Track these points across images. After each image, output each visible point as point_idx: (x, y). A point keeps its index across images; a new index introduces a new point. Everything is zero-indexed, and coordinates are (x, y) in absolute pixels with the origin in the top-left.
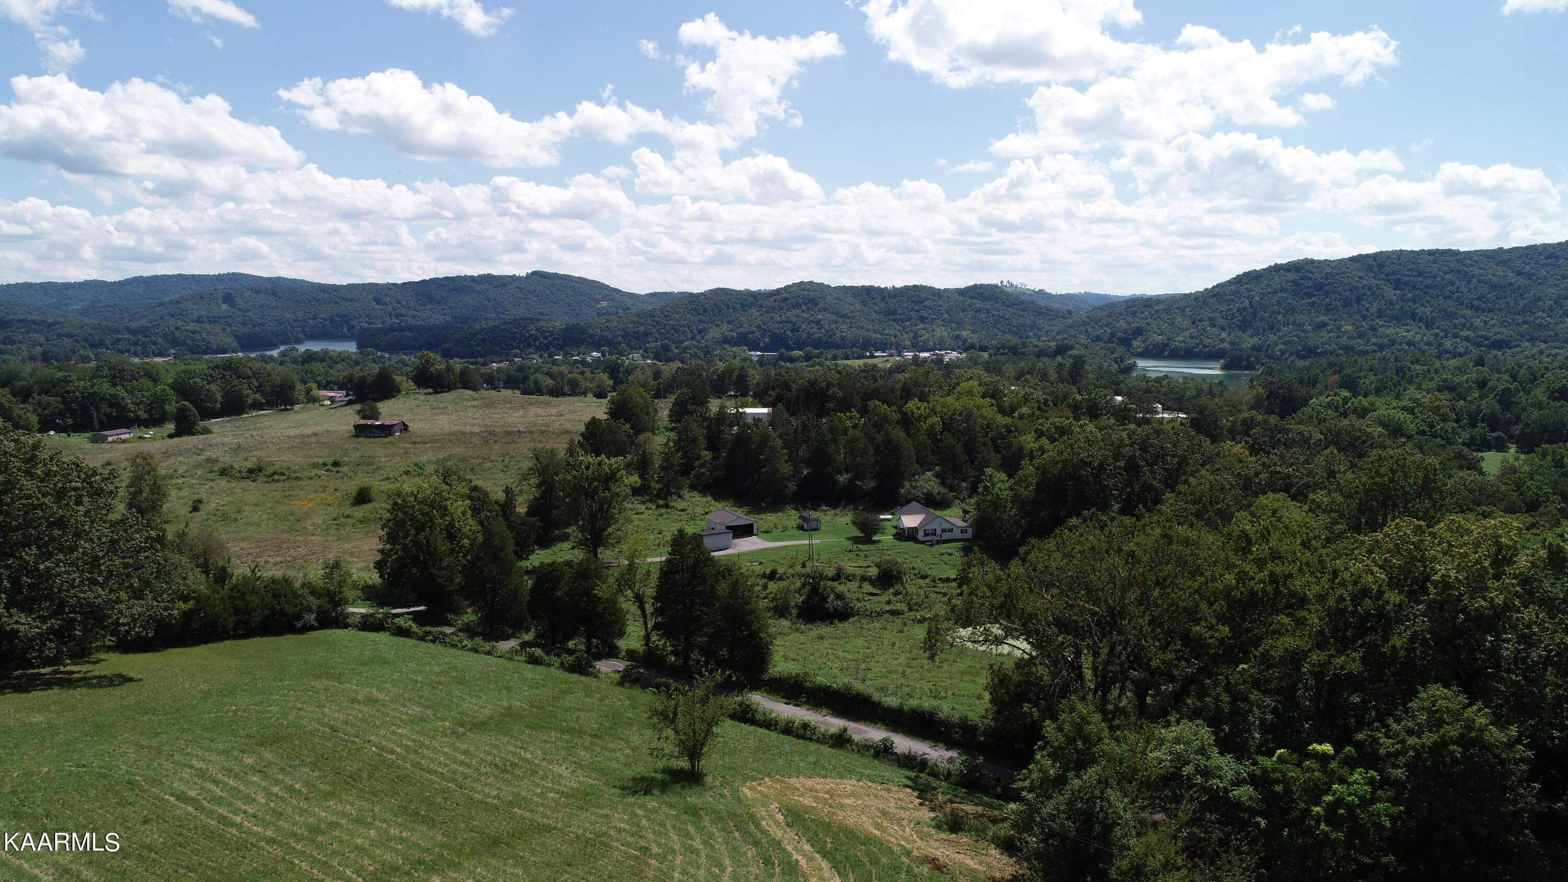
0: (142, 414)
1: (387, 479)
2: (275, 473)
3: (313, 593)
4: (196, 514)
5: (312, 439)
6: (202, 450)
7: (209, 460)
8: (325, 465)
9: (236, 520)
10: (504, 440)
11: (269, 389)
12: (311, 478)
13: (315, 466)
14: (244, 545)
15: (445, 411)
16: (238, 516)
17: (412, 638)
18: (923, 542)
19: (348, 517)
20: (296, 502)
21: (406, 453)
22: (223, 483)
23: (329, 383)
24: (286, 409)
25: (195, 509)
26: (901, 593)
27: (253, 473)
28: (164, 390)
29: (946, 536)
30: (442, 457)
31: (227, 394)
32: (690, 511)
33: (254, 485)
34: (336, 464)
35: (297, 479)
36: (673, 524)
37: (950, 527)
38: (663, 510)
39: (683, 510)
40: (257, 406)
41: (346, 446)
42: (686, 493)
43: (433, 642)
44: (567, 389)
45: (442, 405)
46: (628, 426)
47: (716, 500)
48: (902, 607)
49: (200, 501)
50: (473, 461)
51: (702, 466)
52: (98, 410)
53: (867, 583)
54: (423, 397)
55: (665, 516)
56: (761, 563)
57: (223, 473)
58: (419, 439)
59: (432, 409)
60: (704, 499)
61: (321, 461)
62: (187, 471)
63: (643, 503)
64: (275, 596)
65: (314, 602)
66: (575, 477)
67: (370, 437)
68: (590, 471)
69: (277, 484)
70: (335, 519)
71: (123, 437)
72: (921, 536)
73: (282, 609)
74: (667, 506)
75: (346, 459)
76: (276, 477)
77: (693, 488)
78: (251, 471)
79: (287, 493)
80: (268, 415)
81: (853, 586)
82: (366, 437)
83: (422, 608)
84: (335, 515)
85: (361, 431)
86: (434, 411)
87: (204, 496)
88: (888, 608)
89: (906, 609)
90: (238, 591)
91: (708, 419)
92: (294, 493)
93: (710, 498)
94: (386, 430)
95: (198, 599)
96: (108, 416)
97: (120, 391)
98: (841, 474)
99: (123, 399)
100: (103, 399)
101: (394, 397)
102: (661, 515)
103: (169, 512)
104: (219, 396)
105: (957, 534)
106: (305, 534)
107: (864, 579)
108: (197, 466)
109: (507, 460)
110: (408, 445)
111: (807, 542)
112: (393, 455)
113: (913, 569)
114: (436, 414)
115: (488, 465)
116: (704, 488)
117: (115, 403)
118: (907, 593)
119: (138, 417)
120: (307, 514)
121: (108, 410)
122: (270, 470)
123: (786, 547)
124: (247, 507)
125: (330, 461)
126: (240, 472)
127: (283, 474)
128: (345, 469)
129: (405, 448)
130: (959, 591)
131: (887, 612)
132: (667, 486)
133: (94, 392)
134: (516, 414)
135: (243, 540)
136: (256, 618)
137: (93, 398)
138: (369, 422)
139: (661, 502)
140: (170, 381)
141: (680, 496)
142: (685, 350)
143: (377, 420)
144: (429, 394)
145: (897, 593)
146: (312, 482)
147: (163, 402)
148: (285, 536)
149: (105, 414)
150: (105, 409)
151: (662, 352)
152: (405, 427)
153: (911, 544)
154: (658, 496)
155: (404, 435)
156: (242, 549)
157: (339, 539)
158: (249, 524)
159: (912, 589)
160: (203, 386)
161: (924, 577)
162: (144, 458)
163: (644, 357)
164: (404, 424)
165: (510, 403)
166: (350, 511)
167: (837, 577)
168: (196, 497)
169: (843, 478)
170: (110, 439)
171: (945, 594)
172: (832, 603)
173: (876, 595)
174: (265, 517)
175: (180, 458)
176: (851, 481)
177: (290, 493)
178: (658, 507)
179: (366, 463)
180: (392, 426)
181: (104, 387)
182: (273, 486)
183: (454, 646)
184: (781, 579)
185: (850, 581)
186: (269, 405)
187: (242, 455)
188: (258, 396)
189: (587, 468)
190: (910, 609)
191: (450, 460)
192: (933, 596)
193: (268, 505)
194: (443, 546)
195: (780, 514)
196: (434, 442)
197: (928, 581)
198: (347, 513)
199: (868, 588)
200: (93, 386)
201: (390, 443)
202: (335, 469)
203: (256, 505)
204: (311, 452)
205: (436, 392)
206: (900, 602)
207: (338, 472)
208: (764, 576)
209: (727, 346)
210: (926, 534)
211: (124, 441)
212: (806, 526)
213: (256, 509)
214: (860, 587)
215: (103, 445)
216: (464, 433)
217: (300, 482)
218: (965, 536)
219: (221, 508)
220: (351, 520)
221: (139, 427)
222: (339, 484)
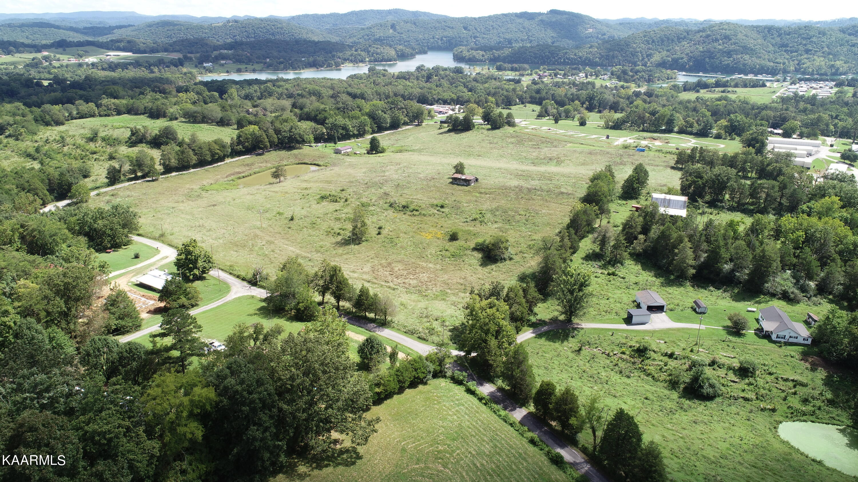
1: (467, 222)
2: (414, 210)
3: (432, 361)
4: (379, 236)
5: (431, 183)
6: (382, 184)
7: (385, 193)
8: (437, 205)
9: (396, 244)
10: (527, 197)
11: (411, 114)
12: (430, 215)
13: (432, 206)
14: (400, 266)
15: (497, 145)
16: (397, 241)
17: (475, 397)
18: (775, 342)
19: (447, 250)
20: (424, 234)
21: (476, 201)
22: (390, 213)
24: (418, 125)
25: (379, 234)
26: (752, 384)
28: (365, 120)
29: (791, 340)
30: (494, 207)
31: (392, 118)
33: (405, 217)
34: (442, 206)
35: (424, 215)
36: (616, 291)
37: (796, 335)
38: (611, 277)
39: (624, 278)
40: (405, 124)
41: (447, 191)
42: (626, 262)
46: (597, 208)
47: (644, 269)
48: (751, 395)
49: (380, 228)
50: (510, 213)
51: (637, 244)
52: (338, 132)
53: (731, 371)
54: (486, 132)
55: (612, 282)
56: (665, 342)
57: (391, 205)
58: (483, 191)
59: (490, 143)
60: (636, 267)
61: (435, 202)
62: (376, 201)
63: (600, 267)
64: (416, 370)
65: (432, 367)
66: (564, 280)
67: (459, 187)
69: (415, 218)
70: (441, 251)
71: (348, 151)
72: (774, 337)
73: (418, 375)
74: (613, 274)
75: (447, 202)
76: (414, 212)
77: (631, 257)
78: (404, 207)
80: (410, 128)
81: (722, 372)
82: (457, 187)
84: (441, 247)
85: (455, 181)
86: (491, 145)
87: (383, 223)
88: (742, 395)
89: (754, 397)
90: (400, 369)
92: (422, 226)
93: (639, 267)
94: (467, 182)
95: (384, 385)
97: (347, 122)
98: (726, 263)
99: (348, 125)
100: (340, 127)
101: (471, 130)
102: (610, 281)
103: (368, 233)
104: (389, 121)
105: (800, 340)
106: (427, 262)
107: (730, 368)
108: (380, 198)
110: (478, 195)
111: (696, 326)
112: (470, 201)
113: (764, 365)
114: (491, 148)
115: (517, 217)
116: (637, 257)
117: (344, 128)
118: (756, 386)
119: (354, 134)
120: (428, 245)
121: (342, 132)
122: (412, 207)
123: (683, 329)
124: (401, 235)
125: (439, 202)
126: (399, 206)
127: (417, 210)
128: (446, 210)
129: (476, 196)
130: (793, 390)
131: (742, 397)
132: (615, 256)
133: (336, 123)
135: (399, 262)
136: (407, 381)
137: (336, 126)
138: (459, 176)
139: (611, 269)
141: (622, 265)
142: (637, 72)
143: (463, 174)
144: (488, 130)
145: (750, 384)
146: (431, 218)
147: (365, 125)
148: (418, 261)
149: (340, 134)
151: (622, 75)
152: (476, 179)
153: (765, 341)
154: (609, 263)
155: (476, 186)
157: (442, 269)
158: (402, 248)
159: (761, 382)
160: (382, 115)
161: (770, 374)
163: (610, 79)
166: (448, 246)
167: (713, 363)
168: (380, 223)
169: (727, 267)
170: (342, 152)
171: (783, 391)
172: (707, 390)
173: (736, 382)
174: (409, 243)
175: (373, 190)
176: (733, 271)
177: (420, 225)
178: (609, 274)
179: (457, 207)
180: (470, 180)
182: (413, 219)
184: (676, 359)
185: (721, 368)
186: (411, 123)
187: (400, 192)
188: (406, 119)
189: (571, 276)
190: (757, 398)
191: (498, 210)
192: (775, 390)
193: (411, 234)
195: (682, 288)
196: (490, 193)
197: (773, 377)
198: (446, 248)
199: (731, 376)
200: (336, 120)
201: (469, 191)
202: (442, 210)
203: (405, 233)
204: (431, 194)
205: (493, 129)
206: (752, 391)
207: (443, 212)
208: (666, 355)
209: (664, 70)
210: (778, 337)
211: (348, 155)
212: (697, 309)
213: (405, 236)
214: (726, 374)
215: (340, 156)
216: (506, 188)
217: (425, 218)
218: (806, 342)
219: (390, 233)
220: (448, 254)
221: (354, 138)
222: (442, 222)
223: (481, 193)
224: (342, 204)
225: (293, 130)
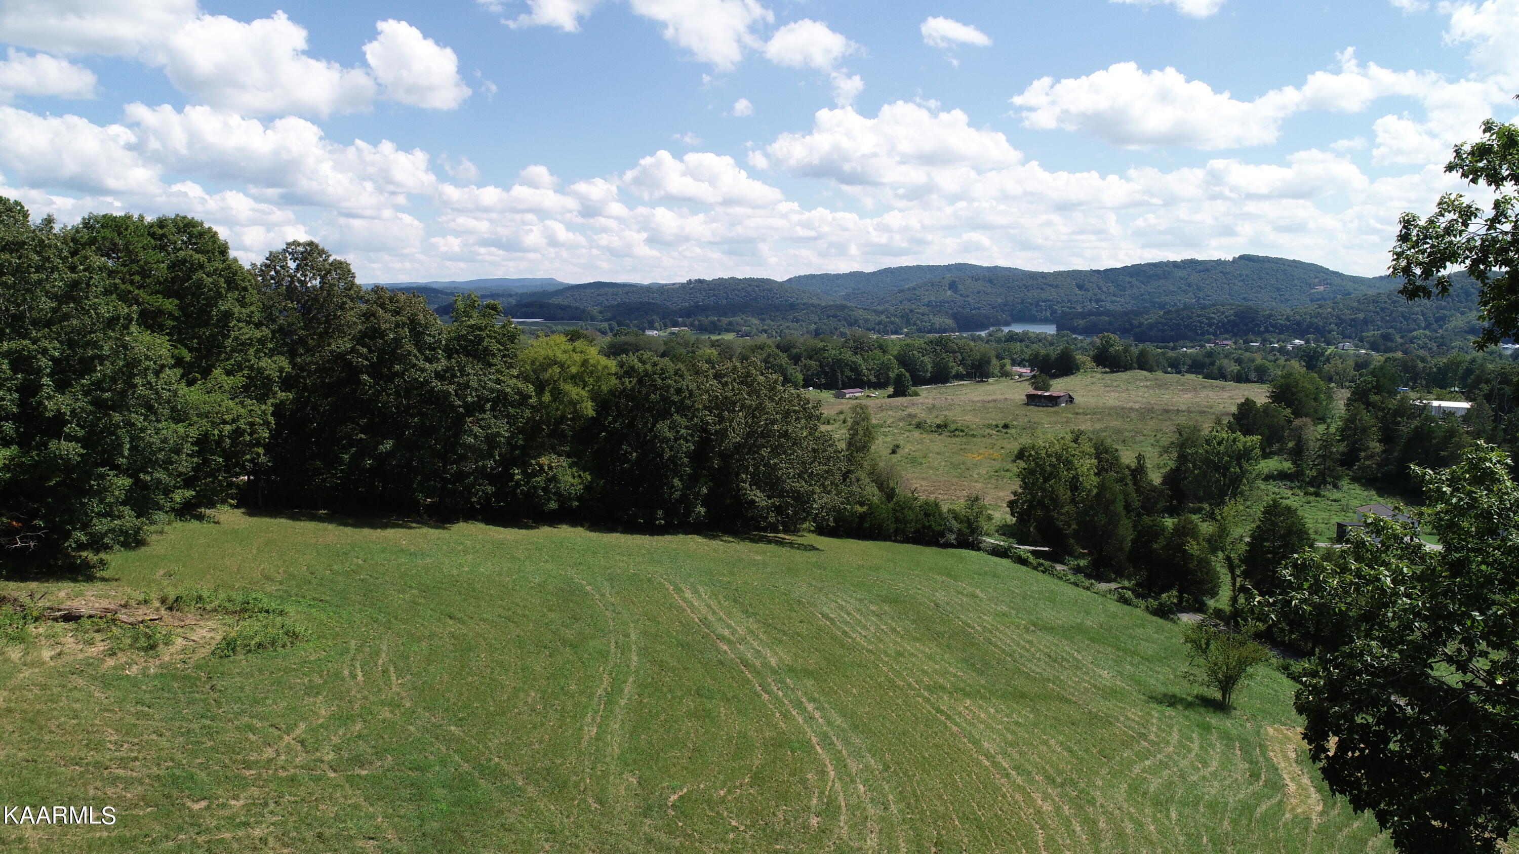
0: (873, 379)
2: (957, 430)
3: (956, 517)
4: (893, 455)
5: (991, 405)
6: (906, 407)
7: (910, 415)
8: (997, 426)
9: (921, 463)
10: (1160, 417)
11: (969, 362)
12: (984, 437)
13: (989, 426)
14: (924, 483)
15: (1117, 388)
16: (924, 461)
17: (1028, 566)
19: (1007, 471)
20: (969, 455)
21: (1067, 422)
22: (916, 434)
23: (1024, 360)
24: (982, 381)
25: (894, 452)
27: (940, 428)
28: (890, 360)
30: (1098, 428)
31: (936, 365)
32: (1344, 502)
33: (940, 437)
34: (1006, 426)
35: (974, 436)
36: (1319, 513)
38: (1312, 498)
39: (1335, 501)
40: (959, 377)
41: (1017, 412)
42: (1345, 483)
43: (1044, 572)
44: (1253, 376)
45: (1115, 384)
46: (1289, 410)
47: (1379, 494)
49: (898, 447)
50: (1127, 433)
51: (1368, 458)
52: (842, 372)
54: (1099, 376)
55: (1313, 504)
57: (918, 426)
58: (1081, 411)
59: (1106, 386)
60: (1366, 493)
61: (994, 423)
62: (893, 422)
63: (1291, 488)
64: (926, 515)
65: (955, 525)
66: (1207, 452)
67: (1039, 406)
68: (1222, 448)
69: (957, 439)
70: (996, 472)
71: (857, 395)
73: (930, 526)
74: (1317, 494)
75: (1015, 423)
76: (957, 433)
77: (1354, 480)
78: (939, 426)
79: (963, 447)
80: (967, 385)
82: (1036, 405)
83: (1047, 549)
84: (997, 468)
85: (1032, 400)
86: (1107, 389)
87: (902, 443)
90: (899, 506)
91: (1384, 409)
92: (969, 447)
93: (1373, 492)
94: (1053, 401)
95: (870, 506)
96: (849, 378)
97: (859, 359)
99: (860, 365)
100: (847, 365)
101: (1073, 374)
102: (1309, 503)
103: (876, 452)
104: (929, 367)
106: (971, 481)
108: (900, 420)
109: (1159, 435)
110: (1071, 416)
112: (1056, 423)
114: (1108, 392)
116: (1368, 481)
117: (855, 369)
119: (869, 380)
120: (976, 465)
121: (849, 373)
122: (953, 427)
124: (931, 455)
125: (1001, 423)
126: (931, 426)
127: (962, 431)
128: (1013, 431)
129: (1067, 417)
132: (1322, 474)
133: (841, 359)
134: (1185, 396)
135: (923, 479)
136: (911, 529)
137: (839, 364)
138: (1040, 393)
139: (1312, 490)
140: (895, 353)
141: (1335, 486)
143: (1046, 391)
144: (1106, 372)
146: (984, 439)
147: (888, 369)
148: (956, 480)
149: (847, 376)
150: (848, 373)
152: (1071, 399)
154: (1310, 484)
155: (1070, 406)
156: (921, 486)
157: (996, 488)
158: (930, 468)
160: (919, 358)
162: (862, 408)
163: (1357, 348)
164: (1070, 397)
165: (1183, 385)
166: (1009, 466)
168: (895, 443)
170: (848, 396)
174: (943, 464)
175: (890, 413)
177: (966, 446)
178: (1306, 494)
179: (1031, 428)
180: (1059, 397)
181: (848, 355)
182: (954, 440)
183: (1060, 578)
186: (968, 376)
187: (935, 413)
188: (961, 369)
189: (1220, 443)
191: (1105, 431)
193: (947, 454)
194: (1064, 494)
196: (1094, 414)
198: (1007, 467)
200: (840, 354)
201: (1055, 412)
202: (1004, 431)
203: (938, 454)
204: (988, 415)
205: (1112, 372)
207: (1006, 433)
211: (856, 398)
213: (939, 456)
215: (843, 401)
216: (1123, 408)
217: (975, 439)
219: (912, 453)
220: (1008, 474)
221: (869, 388)
222: (1005, 443)
223: (1077, 414)
224: (837, 425)
225: (771, 359)
